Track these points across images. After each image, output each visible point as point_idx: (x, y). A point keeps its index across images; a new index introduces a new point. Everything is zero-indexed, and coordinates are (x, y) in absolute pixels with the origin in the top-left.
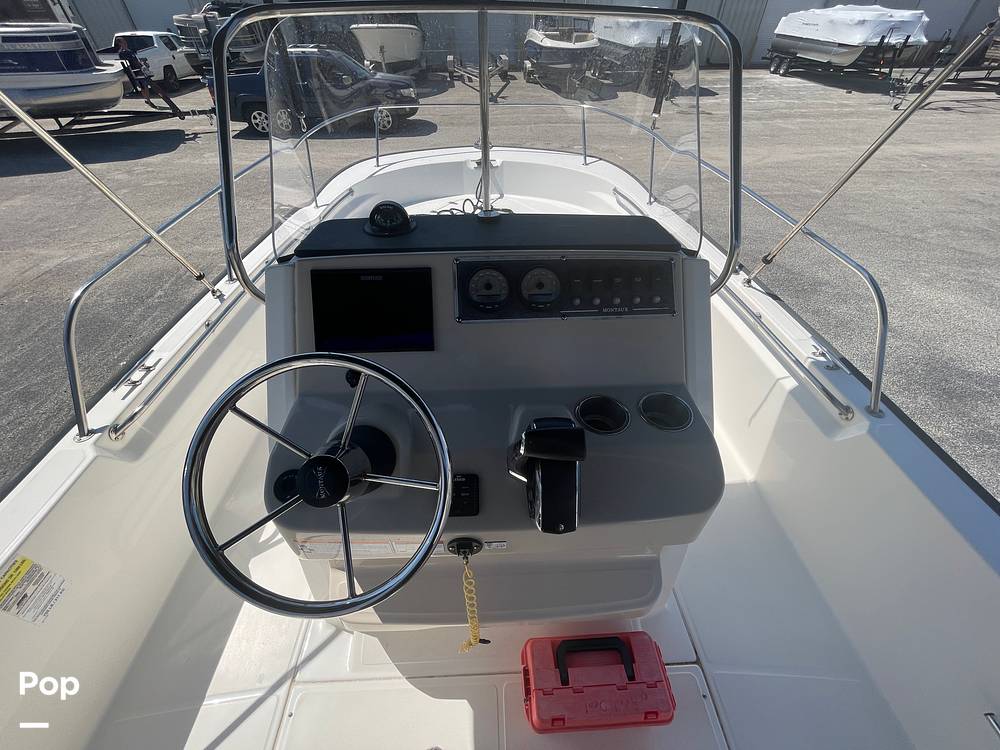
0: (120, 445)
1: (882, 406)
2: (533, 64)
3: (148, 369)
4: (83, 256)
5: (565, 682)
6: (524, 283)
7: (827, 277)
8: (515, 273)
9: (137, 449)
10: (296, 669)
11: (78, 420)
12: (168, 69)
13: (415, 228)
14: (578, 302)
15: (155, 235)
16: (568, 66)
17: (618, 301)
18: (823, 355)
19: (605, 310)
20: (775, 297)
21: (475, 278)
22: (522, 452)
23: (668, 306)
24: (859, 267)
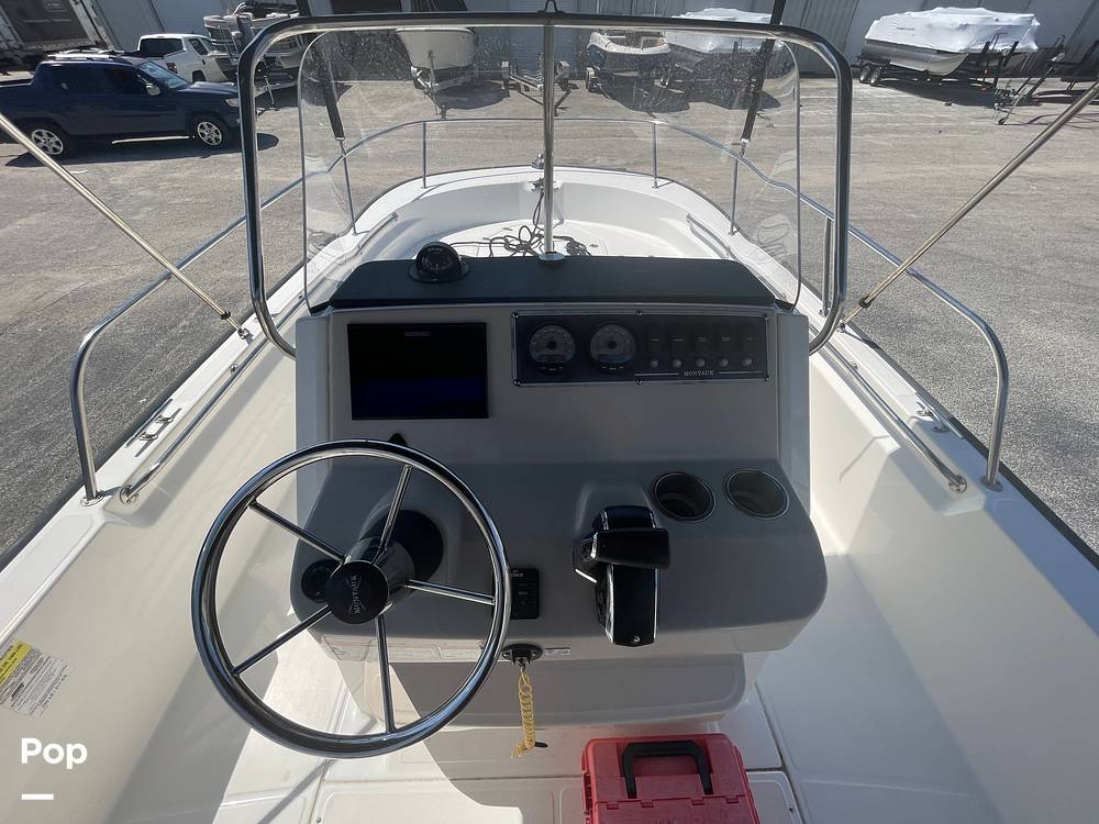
0: (132, 508)
1: (999, 477)
2: (597, 73)
3: (166, 421)
4: (103, 280)
5: (632, 794)
6: (594, 342)
7: (924, 313)
8: (583, 330)
9: (152, 513)
10: (325, 766)
11: (86, 481)
12: (198, 75)
13: (468, 272)
14: (655, 363)
15: (175, 270)
16: (635, 74)
17: (702, 363)
18: (930, 414)
19: (686, 374)
20: (873, 345)
21: (537, 336)
22: (593, 555)
23: (760, 370)
24: (974, 316)
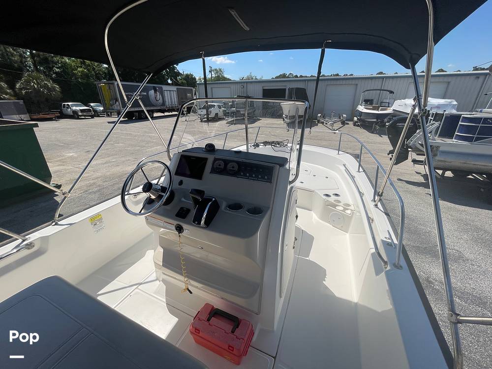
0: (135, 200)
2: (358, 119)
5: (208, 320)
6: (229, 166)
8: (227, 163)
10: (141, 284)
12: (217, 114)
13: (216, 152)
14: (242, 174)
16: (375, 120)
17: (254, 176)
19: (250, 178)
20: (387, 214)
21: (217, 162)
23: (270, 180)
